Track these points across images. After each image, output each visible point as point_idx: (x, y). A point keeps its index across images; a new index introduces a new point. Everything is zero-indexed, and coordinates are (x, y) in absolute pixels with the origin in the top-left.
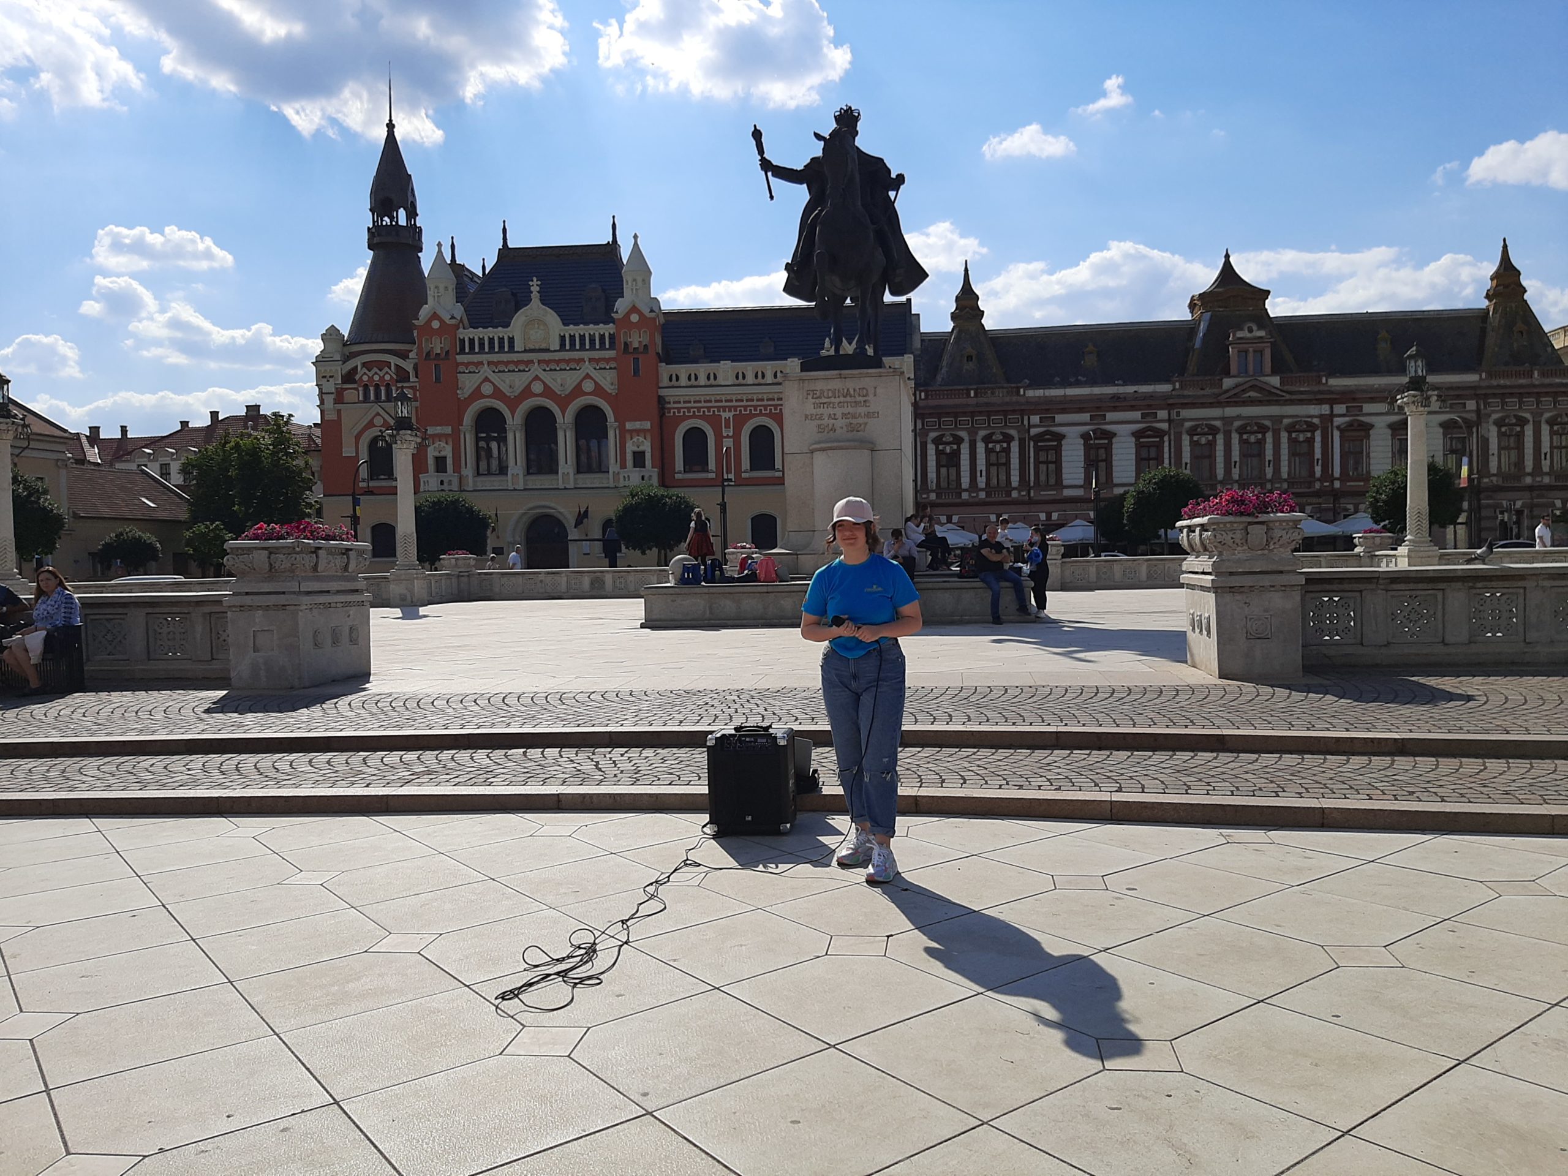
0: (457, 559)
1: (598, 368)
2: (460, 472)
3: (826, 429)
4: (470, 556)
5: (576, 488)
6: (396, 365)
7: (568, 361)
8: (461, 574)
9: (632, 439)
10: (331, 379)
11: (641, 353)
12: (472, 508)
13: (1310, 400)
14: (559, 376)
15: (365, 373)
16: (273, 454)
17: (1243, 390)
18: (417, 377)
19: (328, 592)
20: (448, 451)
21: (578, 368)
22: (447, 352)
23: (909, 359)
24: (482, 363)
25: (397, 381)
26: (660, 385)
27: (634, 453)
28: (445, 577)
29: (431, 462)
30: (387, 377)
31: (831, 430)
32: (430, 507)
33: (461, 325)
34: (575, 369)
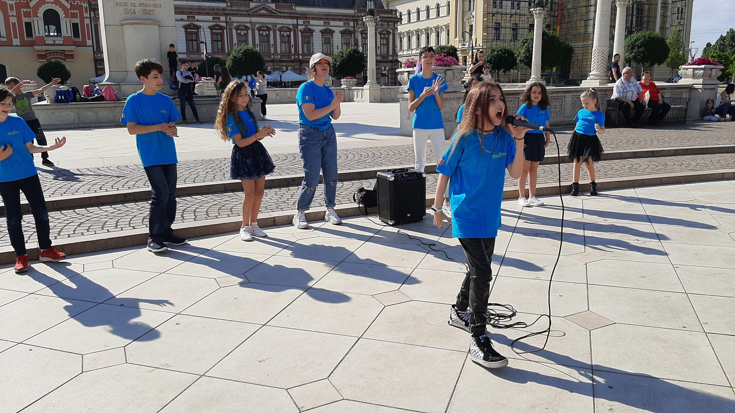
3: (130, 12)
13: (288, 17)
17: (259, 10)
31: (133, 12)
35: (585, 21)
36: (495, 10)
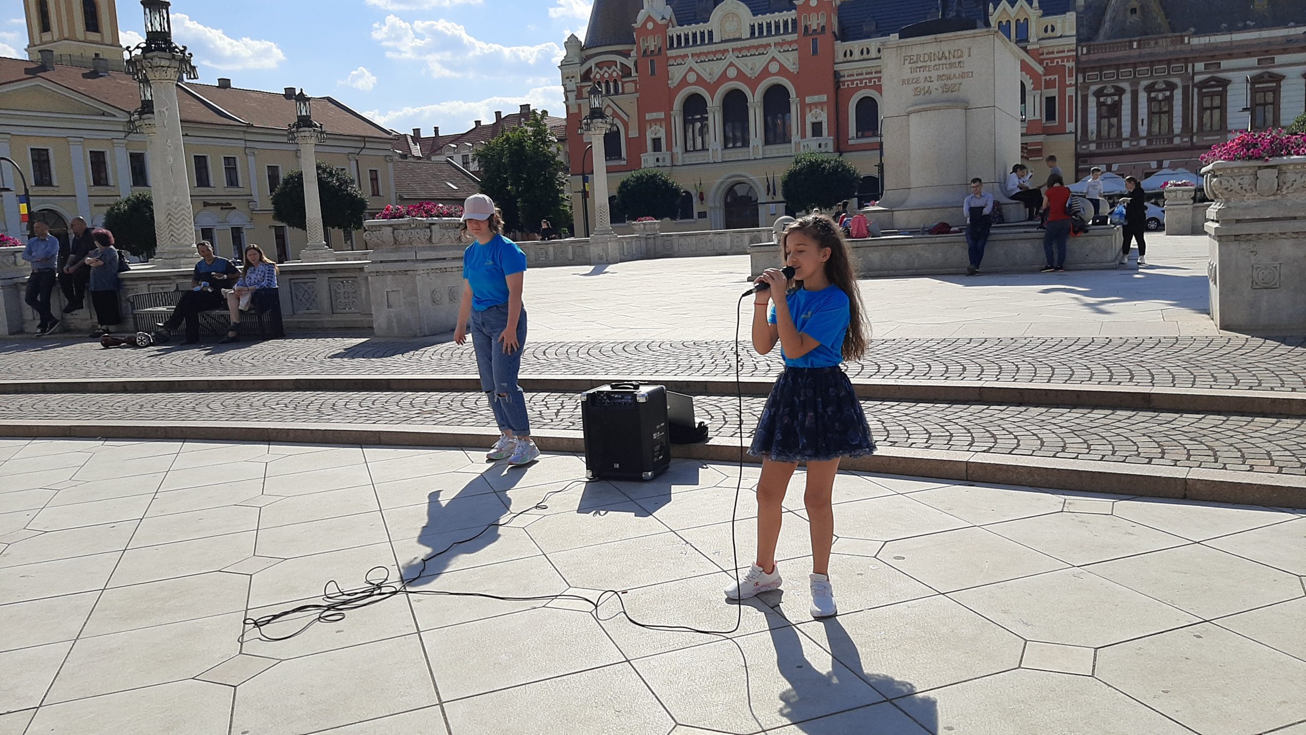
0: (645, 224)
1: (782, 51)
2: (672, 151)
3: (922, 93)
4: (656, 221)
5: (763, 158)
6: (621, 64)
7: (757, 48)
8: (648, 236)
9: (810, 112)
10: (572, 79)
11: (819, 34)
12: (667, 180)
14: (749, 61)
15: (597, 72)
16: (534, 143)
18: (637, 72)
19: (444, 259)
20: (662, 134)
21: (765, 52)
22: (660, 49)
23: (1071, 16)
24: (687, 56)
25: (623, 77)
26: (836, 61)
27: (813, 124)
28: (635, 239)
29: (649, 144)
30: (615, 74)
31: (927, 92)
32: (634, 182)
33: (670, 24)
34: (763, 54)
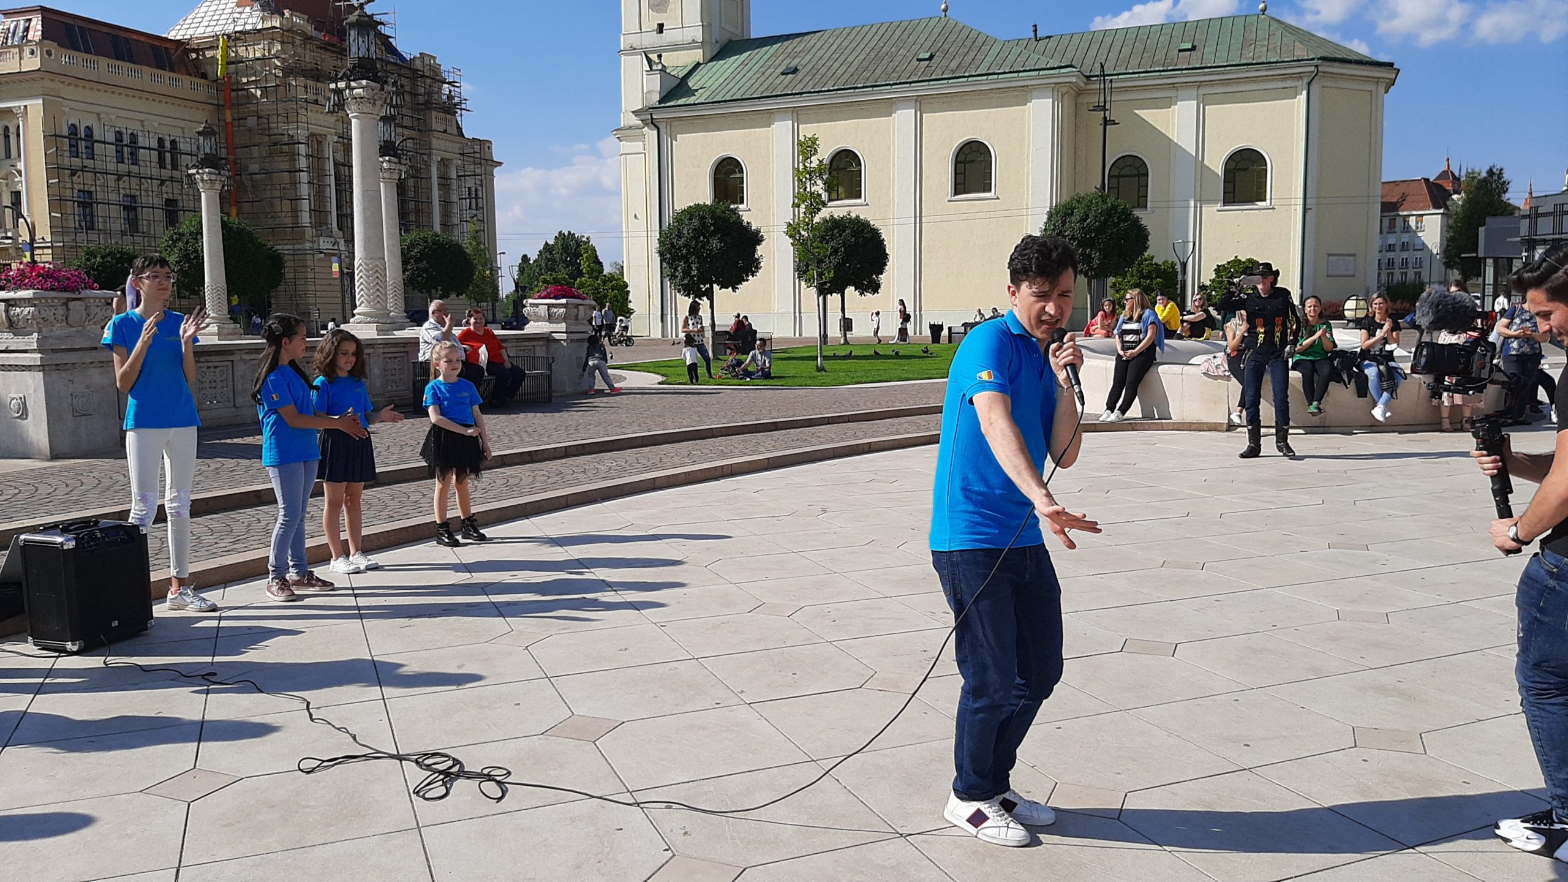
35: (291, 200)
36: (76, 162)
